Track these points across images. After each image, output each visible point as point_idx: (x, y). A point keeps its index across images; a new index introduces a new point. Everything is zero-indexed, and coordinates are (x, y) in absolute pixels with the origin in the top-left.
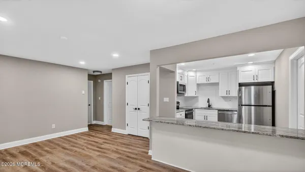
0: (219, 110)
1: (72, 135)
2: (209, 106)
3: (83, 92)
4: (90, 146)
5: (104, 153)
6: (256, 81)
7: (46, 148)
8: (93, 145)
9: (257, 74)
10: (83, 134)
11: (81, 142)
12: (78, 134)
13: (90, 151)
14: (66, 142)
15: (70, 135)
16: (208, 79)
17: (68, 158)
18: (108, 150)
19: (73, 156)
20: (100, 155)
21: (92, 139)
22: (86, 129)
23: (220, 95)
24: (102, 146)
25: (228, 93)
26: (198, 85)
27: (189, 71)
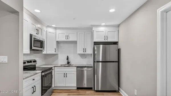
0: (77, 67)
2: (68, 63)
6: (106, 41)
9: (107, 35)
16: (67, 37)
23: (78, 52)
25: (84, 51)
26: (58, 42)
27: (48, 26)
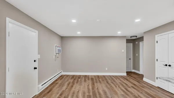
1: (116, 76)
3: (123, 51)
4: (121, 86)
5: (127, 94)
7: (101, 80)
8: (123, 86)
10: (122, 77)
11: (118, 81)
12: (119, 76)
13: (119, 89)
14: (111, 79)
15: (115, 76)
17: (106, 89)
18: (132, 93)
19: (108, 88)
20: (123, 95)
21: (126, 82)
22: (125, 74)
24: (129, 89)
